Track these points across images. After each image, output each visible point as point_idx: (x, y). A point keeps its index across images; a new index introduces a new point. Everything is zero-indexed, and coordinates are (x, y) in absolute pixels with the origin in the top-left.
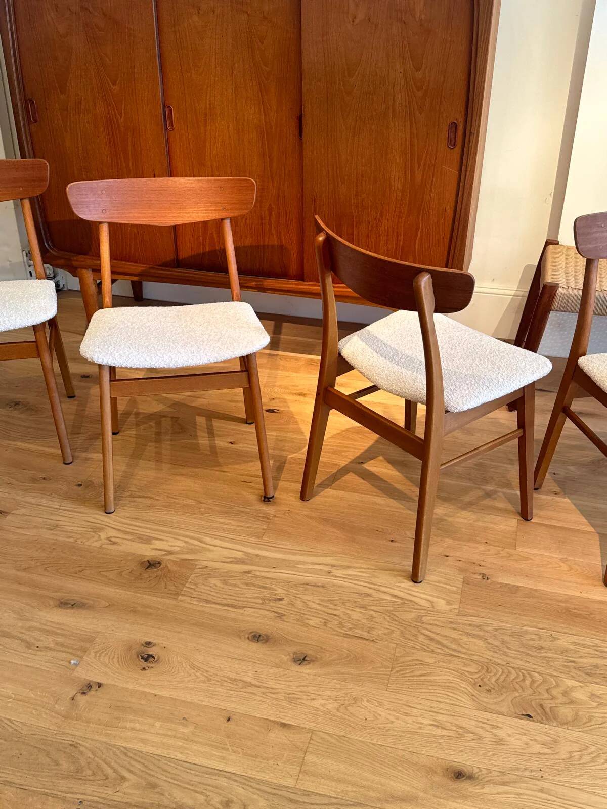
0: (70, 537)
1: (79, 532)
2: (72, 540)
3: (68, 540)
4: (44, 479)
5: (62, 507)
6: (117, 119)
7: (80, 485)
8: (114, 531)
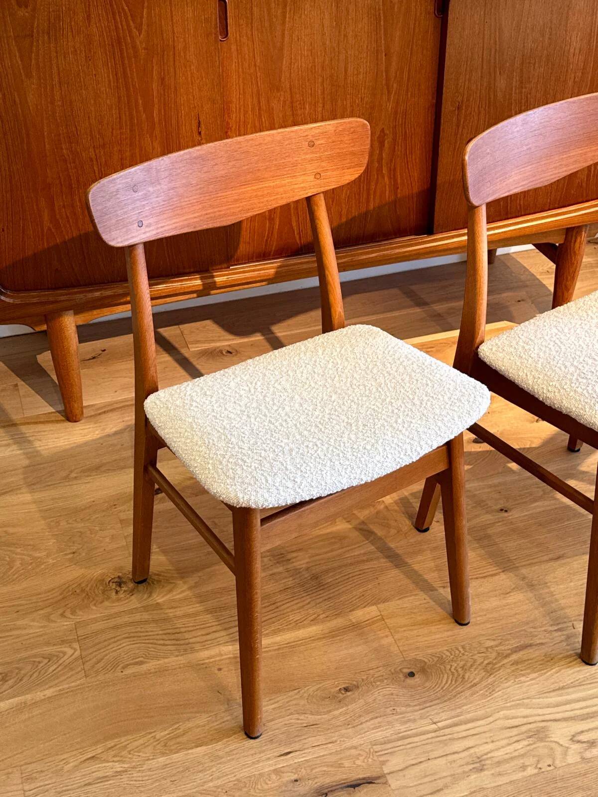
0: (524, 768)
1: (522, 752)
2: (531, 771)
3: (525, 774)
4: (347, 690)
5: (440, 725)
6: (131, 37)
7: (412, 675)
8: (564, 724)
